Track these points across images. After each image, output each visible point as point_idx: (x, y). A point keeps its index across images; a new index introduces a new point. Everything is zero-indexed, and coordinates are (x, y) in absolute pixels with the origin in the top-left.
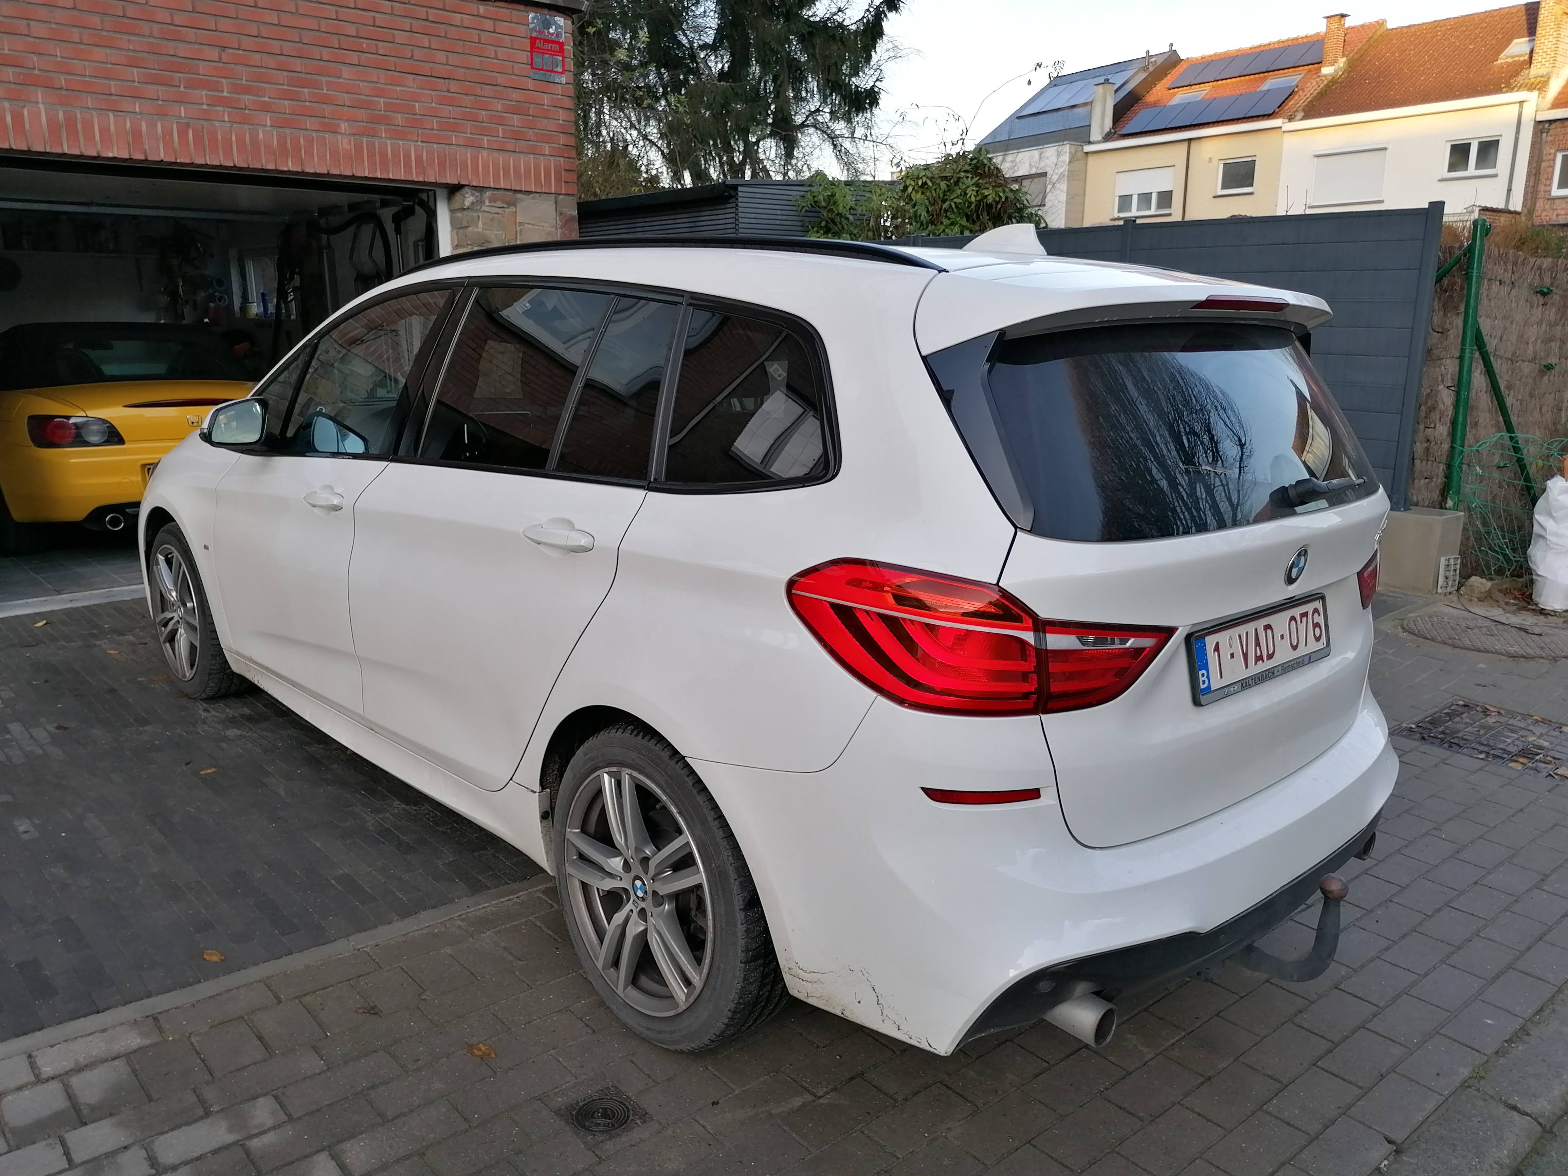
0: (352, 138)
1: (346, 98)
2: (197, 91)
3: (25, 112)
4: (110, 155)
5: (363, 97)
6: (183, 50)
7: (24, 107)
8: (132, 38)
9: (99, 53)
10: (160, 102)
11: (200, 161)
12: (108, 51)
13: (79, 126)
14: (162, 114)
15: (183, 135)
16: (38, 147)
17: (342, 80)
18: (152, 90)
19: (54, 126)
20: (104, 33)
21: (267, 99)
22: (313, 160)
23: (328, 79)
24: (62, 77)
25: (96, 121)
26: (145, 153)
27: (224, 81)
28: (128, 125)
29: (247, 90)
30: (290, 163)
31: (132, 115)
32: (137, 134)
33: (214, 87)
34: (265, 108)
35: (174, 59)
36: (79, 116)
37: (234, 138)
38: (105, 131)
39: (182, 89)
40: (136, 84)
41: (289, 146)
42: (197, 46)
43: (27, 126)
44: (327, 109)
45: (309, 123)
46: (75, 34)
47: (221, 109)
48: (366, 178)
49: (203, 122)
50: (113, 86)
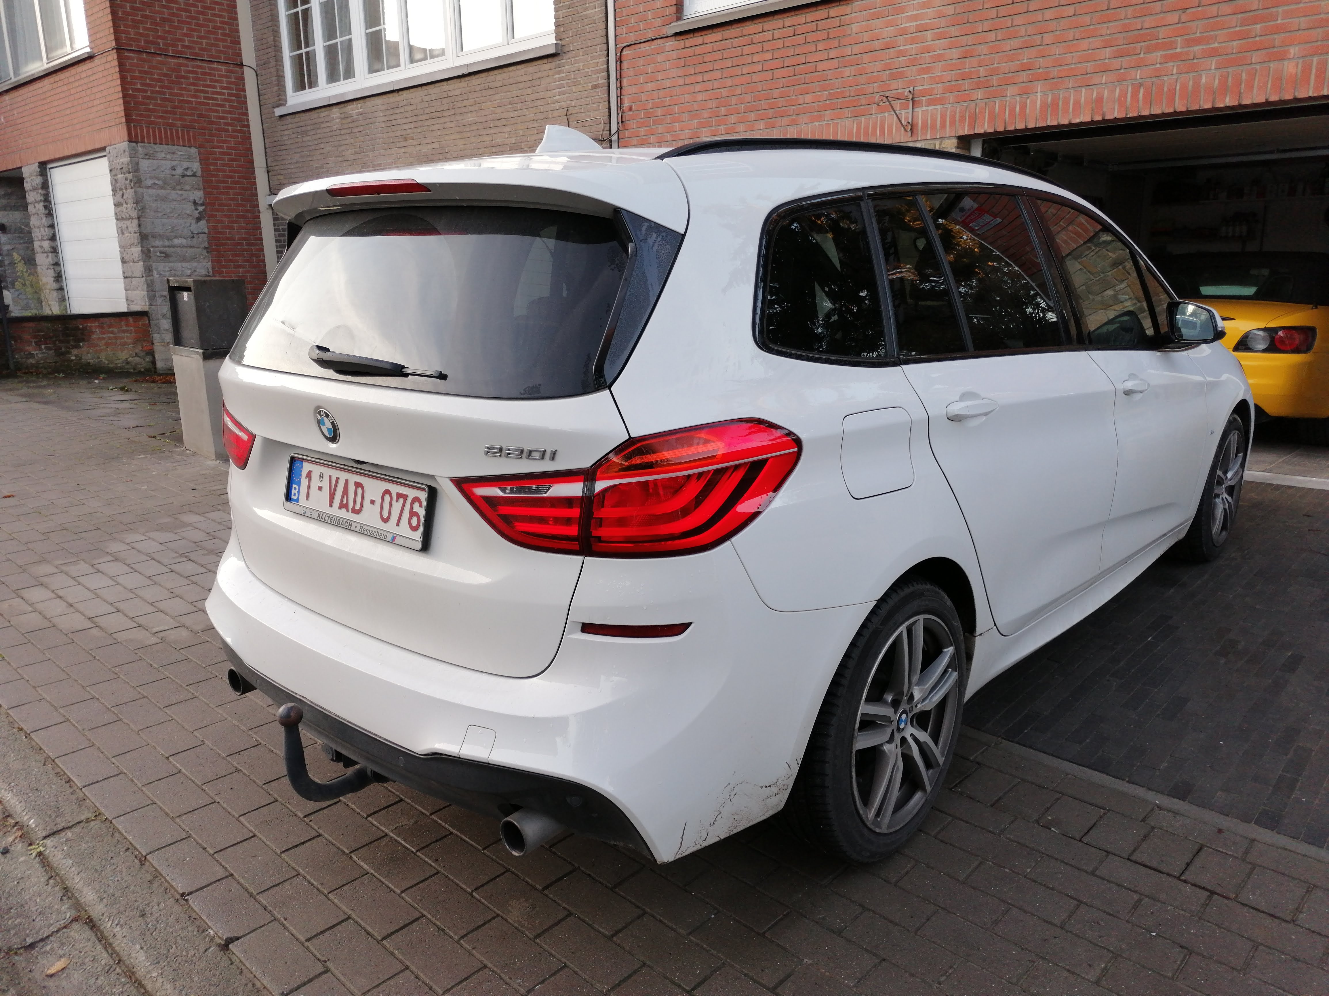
0: (1300, 61)
1: (1303, 22)
2: (1155, 54)
3: (1028, 101)
4: (1078, 121)
5: (1322, 16)
6: (1148, 22)
7: (1028, 98)
8: (1111, 24)
9: (1084, 44)
10: (1122, 71)
11: (1145, 113)
12: (1090, 40)
13: (1060, 103)
14: (1121, 80)
15: (1135, 95)
16: (1031, 125)
17: (1301, 5)
18: (1117, 63)
19: (1044, 106)
20: (1091, 27)
21: (1216, 45)
22: (1252, 91)
23: (1286, 8)
24: (1056, 69)
25: (1072, 97)
26: (1103, 115)
27: (1179, 39)
28: (1095, 95)
29: (1198, 41)
30: (1227, 99)
31: (1098, 86)
32: (1100, 100)
33: (1172, 45)
34: (1213, 53)
35: (1141, 32)
36: (1061, 96)
37: (1178, 87)
38: (1077, 103)
39: (1142, 55)
40: (1107, 61)
41: (1230, 84)
42: (1162, 15)
43: (1028, 111)
44: (1278, 38)
45: (1256, 57)
46: (1071, 34)
47: (1172, 64)
48: (1310, 98)
49: (1154, 79)
50: (1089, 66)
